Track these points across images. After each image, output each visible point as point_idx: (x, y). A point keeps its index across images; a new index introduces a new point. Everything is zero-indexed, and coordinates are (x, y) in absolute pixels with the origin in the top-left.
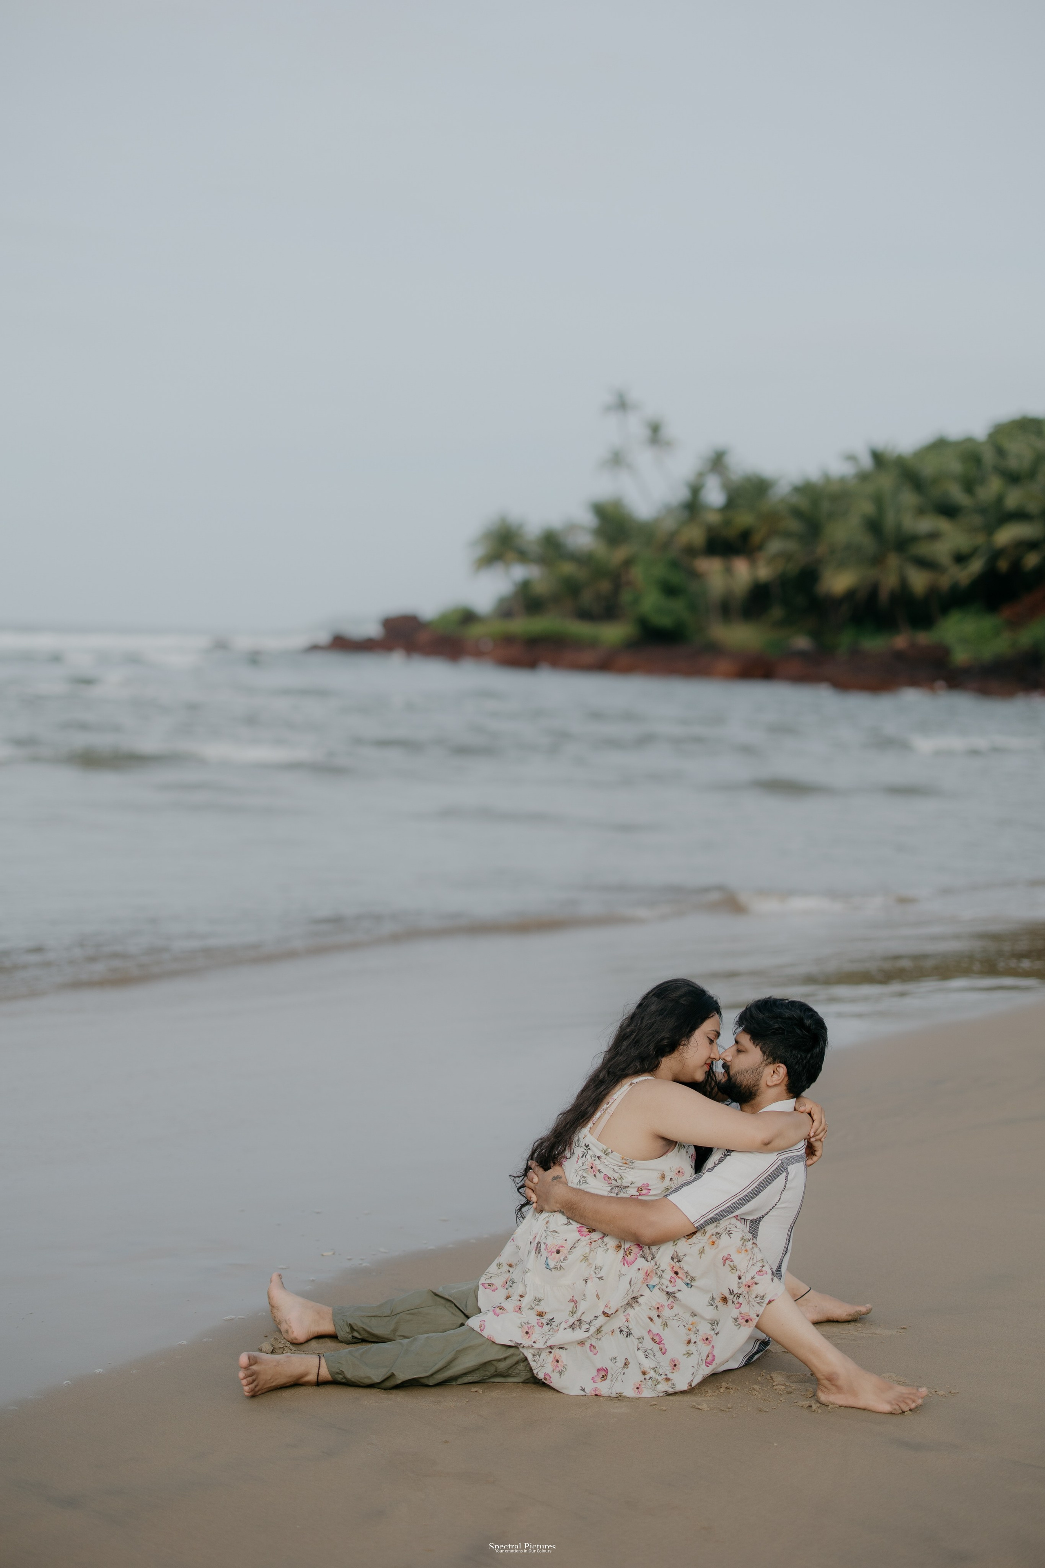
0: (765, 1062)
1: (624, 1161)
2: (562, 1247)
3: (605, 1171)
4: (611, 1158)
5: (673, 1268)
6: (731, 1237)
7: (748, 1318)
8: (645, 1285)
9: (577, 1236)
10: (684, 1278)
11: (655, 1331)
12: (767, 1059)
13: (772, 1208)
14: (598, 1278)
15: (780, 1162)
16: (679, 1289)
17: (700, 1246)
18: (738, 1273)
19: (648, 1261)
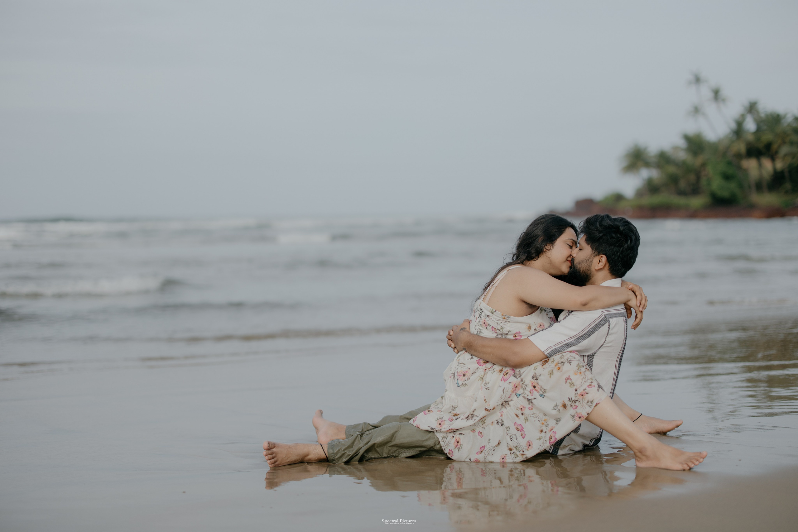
0: (593, 255)
1: (503, 317)
2: (467, 372)
3: (492, 324)
4: (496, 315)
5: (532, 383)
6: (570, 365)
7: (581, 416)
8: (514, 394)
9: (477, 365)
10: (539, 390)
11: (518, 423)
12: (595, 252)
13: (601, 347)
14: (486, 388)
15: (604, 316)
16: (535, 398)
17: (550, 369)
18: (575, 387)
19: (516, 378)
